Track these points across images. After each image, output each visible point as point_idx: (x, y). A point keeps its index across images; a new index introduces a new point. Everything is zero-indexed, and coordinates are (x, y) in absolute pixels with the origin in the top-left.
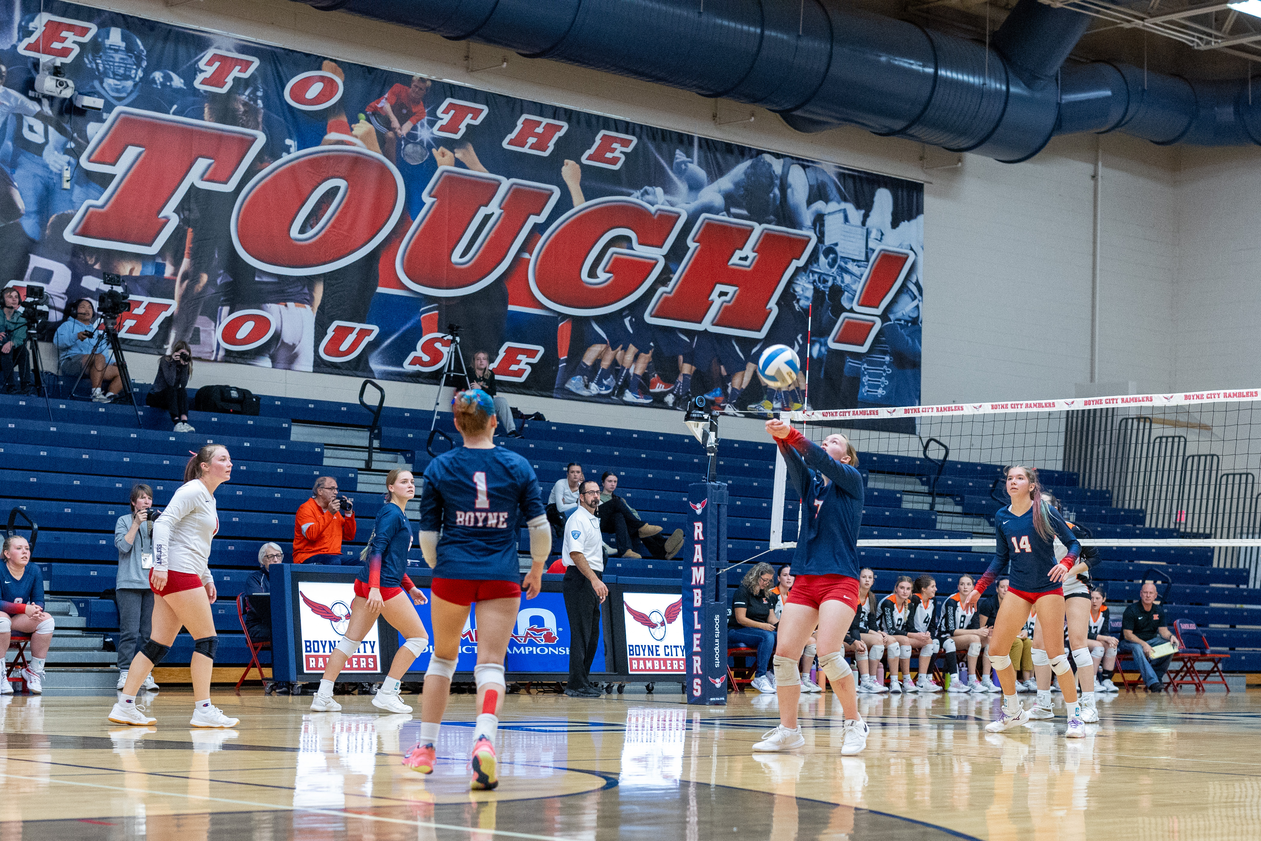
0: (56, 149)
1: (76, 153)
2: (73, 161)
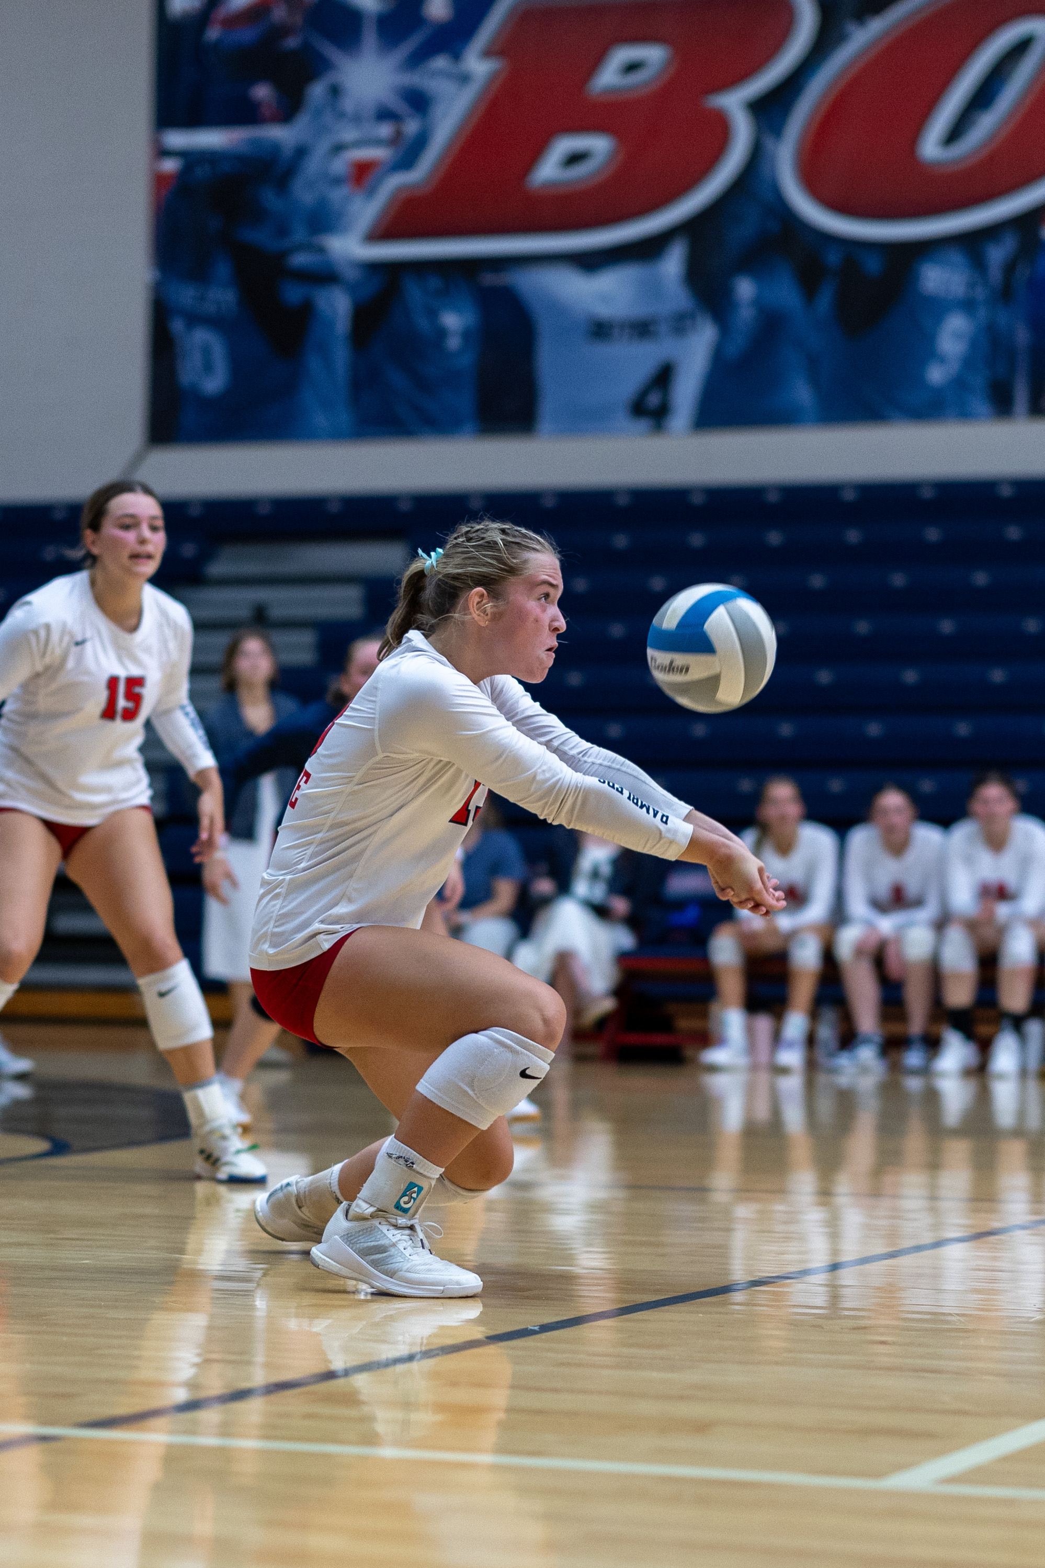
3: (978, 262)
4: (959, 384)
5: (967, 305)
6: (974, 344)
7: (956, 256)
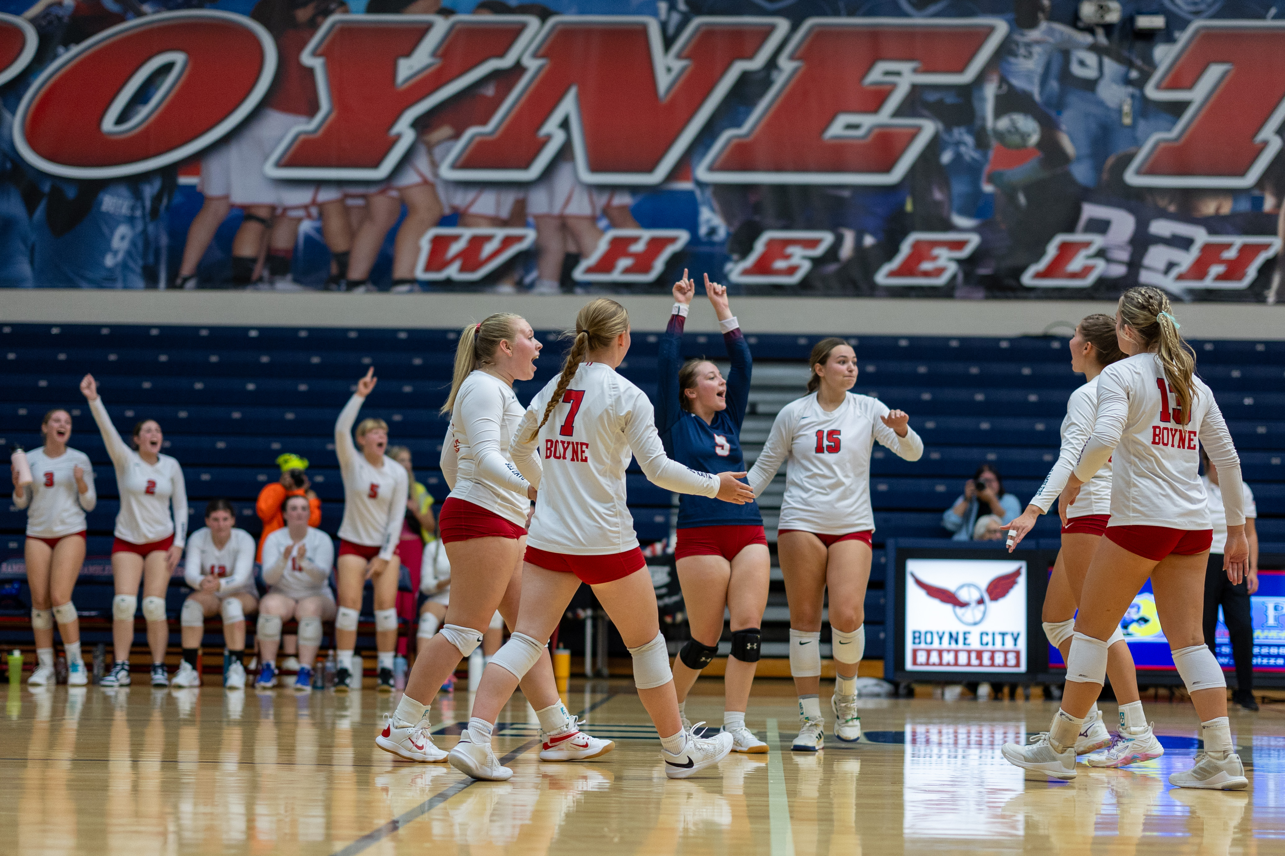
0: (1114, 81)
1: (1140, 84)
2: (1136, 92)
3: (137, 195)
4: (124, 266)
5: (131, 220)
6: (133, 243)
7: (124, 191)
